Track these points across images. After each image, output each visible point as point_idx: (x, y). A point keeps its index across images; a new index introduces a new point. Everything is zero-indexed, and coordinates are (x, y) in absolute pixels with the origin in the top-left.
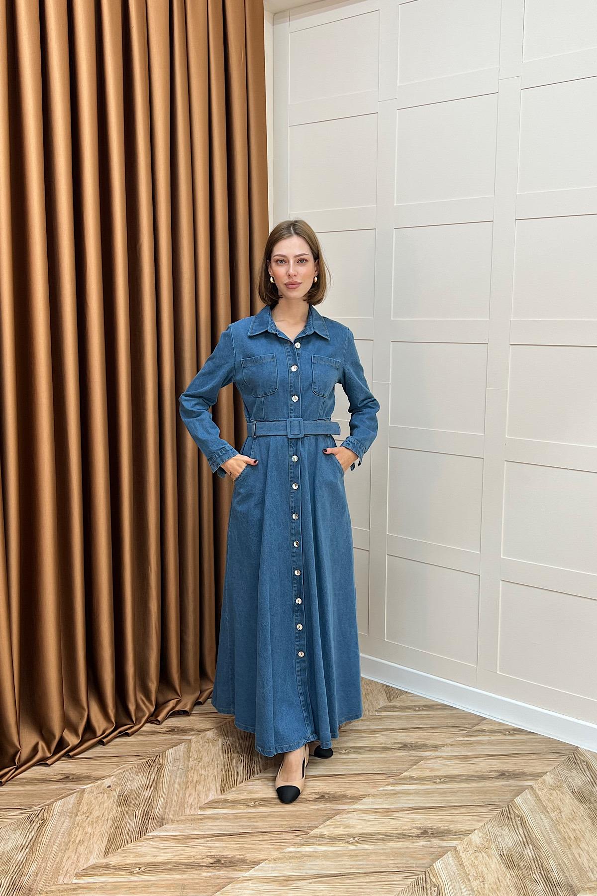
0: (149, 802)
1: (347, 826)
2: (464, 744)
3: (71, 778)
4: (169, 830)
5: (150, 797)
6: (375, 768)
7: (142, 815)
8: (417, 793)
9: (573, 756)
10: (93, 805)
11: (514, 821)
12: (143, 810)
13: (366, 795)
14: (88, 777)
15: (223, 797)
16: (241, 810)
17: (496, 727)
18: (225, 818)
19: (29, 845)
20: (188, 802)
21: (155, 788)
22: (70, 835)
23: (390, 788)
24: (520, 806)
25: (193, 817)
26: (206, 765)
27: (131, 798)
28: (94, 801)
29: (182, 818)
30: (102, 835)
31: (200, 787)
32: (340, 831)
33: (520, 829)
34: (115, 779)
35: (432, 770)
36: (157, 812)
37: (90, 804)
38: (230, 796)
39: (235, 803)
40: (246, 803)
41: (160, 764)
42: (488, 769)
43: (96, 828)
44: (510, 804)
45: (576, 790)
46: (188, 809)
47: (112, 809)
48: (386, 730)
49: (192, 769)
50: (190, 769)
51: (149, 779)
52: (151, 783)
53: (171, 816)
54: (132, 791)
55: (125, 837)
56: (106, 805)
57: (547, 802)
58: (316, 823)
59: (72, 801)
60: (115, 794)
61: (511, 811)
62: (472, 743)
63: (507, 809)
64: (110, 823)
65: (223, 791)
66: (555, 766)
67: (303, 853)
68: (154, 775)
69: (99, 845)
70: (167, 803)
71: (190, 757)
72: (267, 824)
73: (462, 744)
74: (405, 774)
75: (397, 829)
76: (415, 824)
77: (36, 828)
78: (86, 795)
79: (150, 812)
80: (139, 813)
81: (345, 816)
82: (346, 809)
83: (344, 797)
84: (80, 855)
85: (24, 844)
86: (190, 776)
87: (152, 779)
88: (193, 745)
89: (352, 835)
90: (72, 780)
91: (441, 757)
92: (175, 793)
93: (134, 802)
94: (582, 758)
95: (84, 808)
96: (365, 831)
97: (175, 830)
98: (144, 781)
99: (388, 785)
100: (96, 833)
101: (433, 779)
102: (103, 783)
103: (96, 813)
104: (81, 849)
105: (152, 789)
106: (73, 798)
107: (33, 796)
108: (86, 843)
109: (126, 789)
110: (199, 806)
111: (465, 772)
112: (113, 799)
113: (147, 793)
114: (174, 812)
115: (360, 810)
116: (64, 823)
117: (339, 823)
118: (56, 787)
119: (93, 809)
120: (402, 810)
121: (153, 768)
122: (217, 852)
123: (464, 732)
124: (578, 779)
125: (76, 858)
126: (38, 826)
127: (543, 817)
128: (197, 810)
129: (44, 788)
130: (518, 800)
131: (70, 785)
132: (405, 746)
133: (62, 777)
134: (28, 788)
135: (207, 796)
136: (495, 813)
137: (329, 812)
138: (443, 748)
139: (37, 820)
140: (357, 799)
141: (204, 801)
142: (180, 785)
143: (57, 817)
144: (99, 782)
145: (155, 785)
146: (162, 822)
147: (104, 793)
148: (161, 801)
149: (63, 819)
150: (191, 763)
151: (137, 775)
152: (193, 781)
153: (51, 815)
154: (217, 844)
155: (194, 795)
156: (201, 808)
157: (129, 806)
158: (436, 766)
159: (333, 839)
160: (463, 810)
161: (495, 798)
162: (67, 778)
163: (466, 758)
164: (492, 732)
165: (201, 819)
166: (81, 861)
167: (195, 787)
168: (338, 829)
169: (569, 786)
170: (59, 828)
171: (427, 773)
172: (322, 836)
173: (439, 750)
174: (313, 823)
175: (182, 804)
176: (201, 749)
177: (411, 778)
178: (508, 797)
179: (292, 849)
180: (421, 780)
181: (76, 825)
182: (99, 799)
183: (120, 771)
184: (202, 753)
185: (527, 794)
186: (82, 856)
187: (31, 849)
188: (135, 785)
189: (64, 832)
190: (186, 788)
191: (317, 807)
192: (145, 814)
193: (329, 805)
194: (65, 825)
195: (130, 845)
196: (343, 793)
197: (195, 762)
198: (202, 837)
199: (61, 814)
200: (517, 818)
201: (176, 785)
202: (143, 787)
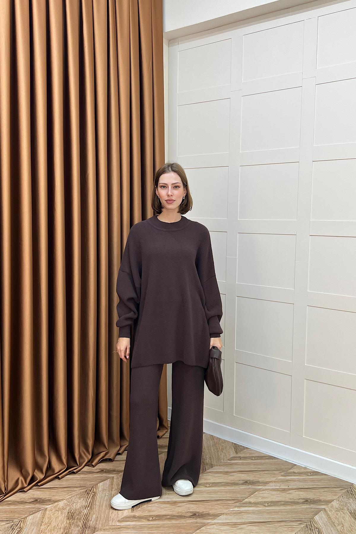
0: (87, 518)
2: (283, 481)
3: (38, 501)
5: (87, 514)
6: (228, 496)
7: (82, 525)
8: (254, 513)
9: (350, 489)
10: (52, 519)
11: (314, 531)
12: (83, 522)
13: (222, 514)
14: (49, 500)
15: (133, 514)
16: (144, 523)
17: (302, 471)
18: (134, 527)
20: (111, 517)
21: (91, 508)
23: (237, 509)
24: (317, 522)
25: (114, 527)
27: (75, 515)
28: (52, 516)
29: (107, 527)
34: (66, 502)
35: (263, 498)
36: (91, 523)
37: (50, 518)
38: (137, 513)
39: (140, 518)
40: (147, 518)
41: (94, 492)
42: (297, 497)
44: (311, 520)
45: (352, 512)
46: (111, 522)
47: (63, 521)
48: (234, 472)
51: (87, 502)
52: (88, 505)
53: (100, 526)
54: (76, 509)
57: (334, 519)
58: (191, 531)
59: (39, 516)
60: (66, 511)
61: (313, 525)
62: (287, 481)
63: (310, 524)
64: (62, 530)
66: (339, 496)
68: (90, 499)
70: (98, 517)
71: (113, 488)
72: (160, 531)
73: (281, 481)
74: (246, 500)
76: (252, 533)
78: (47, 512)
79: (87, 523)
80: (80, 524)
81: (209, 527)
82: (209, 523)
83: (208, 514)
87: (89, 502)
88: (114, 481)
90: (40, 502)
91: (269, 489)
92: (103, 511)
93: (78, 517)
95: (46, 520)
98: (84, 503)
99: (236, 507)
101: (262, 504)
102: (58, 504)
103: (54, 524)
105: (89, 508)
106: (39, 514)
107: (14, 512)
109: (72, 508)
110: (117, 520)
111: (283, 500)
112: (64, 515)
113: (85, 511)
114: (102, 523)
115: (218, 523)
116: (33, 530)
117: (205, 532)
118: (29, 506)
119: (52, 521)
120: (244, 523)
121: (89, 495)
123: (283, 473)
124: (354, 505)
126: (17, 532)
127: (332, 529)
128: (116, 522)
129: (22, 507)
130: (317, 518)
131: (37, 506)
132: (246, 482)
133: (33, 500)
134: (12, 507)
135: (123, 513)
136: (302, 526)
137: (199, 524)
138: (270, 484)
139: (16, 528)
140: (216, 516)
141: (121, 516)
142: (106, 506)
143: (29, 526)
144: (56, 504)
145: (91, 506)
146: (94, 530)
147: (59, 511)
148: (94, 516)
149: (33, 527)
150: (113, 492)
151: (80, 499)
153: (25, 525)
156: (119, 521)
157: (74, 519)
158: (265, 495)
161: (302, 516)
162: (36, 501)
163: (284, 490)
164: (300, 474)
165: (119, 528)
169: (348, 509)
170: (30, 533)
171: (260, 500)
173: (267, 485)
174: (189, 531)
175: (108, 519)
177: (250, 503)
178: (311, 515)
180: (256, 504)
181: (40, 532)
182: (55, 514)
183: (69, 497)
185: (322, 514)
188: (79, 506)
191: (191, 521)
192: (84, 525)
193: (199, 520)
196: (207, 512)
199: (32, 524)
200: (316, 529)
201: (104, 507)
202: (83, 507)
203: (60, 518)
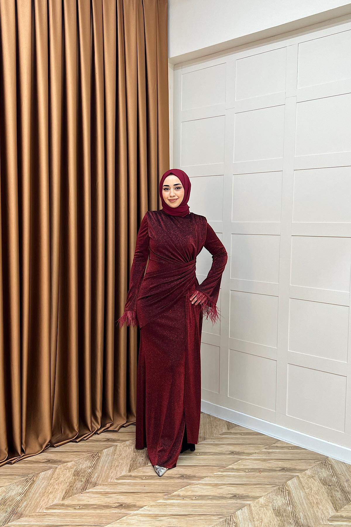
0: (90, 475)
1: (193, 491)
2: (265, 453)
3: (51, 461)
4: (98, 489)
5: (91, 473)
6: (214, 463)
8: (234, 477)
9: (325, 461)
10: (60, 475)
11: (284, 493)
12: (86, 479)
13: (206, 477)
14: (60, 461)
15: (129, 474)
16: (139, 481)
17: (285, 445)
18: (129, 484)
19: (24, 493)
20: (110, 476)
21: (94, 468)
22: (46, 489)
23: (220, 473)
24: (289, 485)
25: (111, 483)
26: (123, 458)
27: (80, 472)
28: (61, 473)
29: (106, 483)
30: (63, 490)
31: (118, 469)
32: (189, 493)
33: (287, 497)
34: (74, 463)
35: (244, 465)
36: (93, 480)
37: (58, 475)
38: (133, 474)
39: (135, 477)
40: (141, 478)
41: (99, 457)
42: (276, 466)
43: (60, 486)
44: (284, 484)
45: (322, 479)
46: (110, 479)
47: (70, 478)
48: (224, 444)
49: (115, 459)
50: (114, 459)
52: (92, 466)
53: (100, 482)
54: (82, 469)
55: (75, 491)
56: (67, 475)
57: (305, 484)
58: (177, 489)
59: (50, 473)
60: (73, 470)
61: (284, 488)
62: (269, 453)
63: (282, 487)
64: (68, 484)
65: (130, 471)
66: (313, 466)
67: (167, 503)
68: (94, 462)
69: (60, 494)
70: (99, 475)
71: (115, 454)
72: (150, 488)
73: (264, 453)
74: (230, 467)
75: (220, 494)
76: (230, 492)
77: (29, 485)
78: (57, 470)
79: (90, 479)
80: (84, 480)
81: (193, 486)
82: (193, 483)
83: (195, 477)
84: (50, 499)
85: (22, 492)
86: (113, 463)
87: (93, 464)
88: (118, 447)
89: (195, 495)
90: (52, 463)
91: (251, 459)
92: (104, 471)
93: (82, 474)
94: (329, 463)
95: (55, 476)
96: (203, 494)
97: (101, 489)
98: (89, 464)
99: (219, 471)
100: (60, 488)
101: (244, 470)
102: (67, 464)
103: (61, 479)
104: (51, 496)
105: (92, 469)
106: (50, 472)
107: (30, 469)
108: (54, 493)
109: (79, 468)
110: (116, 477)
111: (263, 467)
112: (71, 472)
113: (89, 471)
114: (102, 480)
115: (202, 484)
116: (44, 483)
117: (189, 489)
118: (43, 465)
119: (60, 477)
120: (224, 485)
121: (95, 458)
122: (121, 501)
123: (266, 447)
124: (324, 473)
125: (47, 500)
126: (30, 484)
127: (301, 491)
128: (114, 480)
129: (36, 466)
130: (289, 482)
131: (50, 465)
132: (232, 453)
133: (46, 461)
134: (28, 465)
135: (121, 473)
136: (275, 488)
137: (185, 484)
138: (253, 455)
139: (30, 481)
140: (201, 478)
141: (119, 475)
142: (107, 467)
143: (41, 480)
144: (65, 464)
146: (95, 485)
147: (67, 470)
148: (96, 475)
149: (43, 481)
150: (115, 457)
151: (86, 461)
152: (115, 466)
153: (38, 479)
154: (122, 497)
155: (114, 472)
156: (117, 479)
157: (79, 476)
158: (247, 463)
159: (184, 497)
160: (257, 486)
161: (277, 481)
162: (49, 461)
163: (265, 460)
164: (282, 448)
165: (116, 484)
166: (50, 501)
167: (115, 469)
168: (188, 492)
169: (319, 477)
170: (41, 485)
171: (242, 467)
172: (179, 496)
173: (251, 456)
174: (175, 489)
175: (107, 477)
176: (122, 450)
177: (233, 469)
178: (284, 480)
179: (161, 501)
180: (238, 470)
181: (50, 484)
182: (64, 472)
183: (77, 459)
184: (122, 452)
185: (295, 480)
186: (51, 499)
187: (25, 495)
188: (84, 466)
189: (43, 488)
190: (110, 469)
191: (178, 481)
192: (87, 481)
193: (185, 481)
194: (44, 484)
195: (76, 495)
196: (194, 475)
197: (117, 456)
198: (115, 493)
199: (43, 479)
200: (286, 491)
201: (105, 468)
202: (88, 467)
203: (68, 475)
